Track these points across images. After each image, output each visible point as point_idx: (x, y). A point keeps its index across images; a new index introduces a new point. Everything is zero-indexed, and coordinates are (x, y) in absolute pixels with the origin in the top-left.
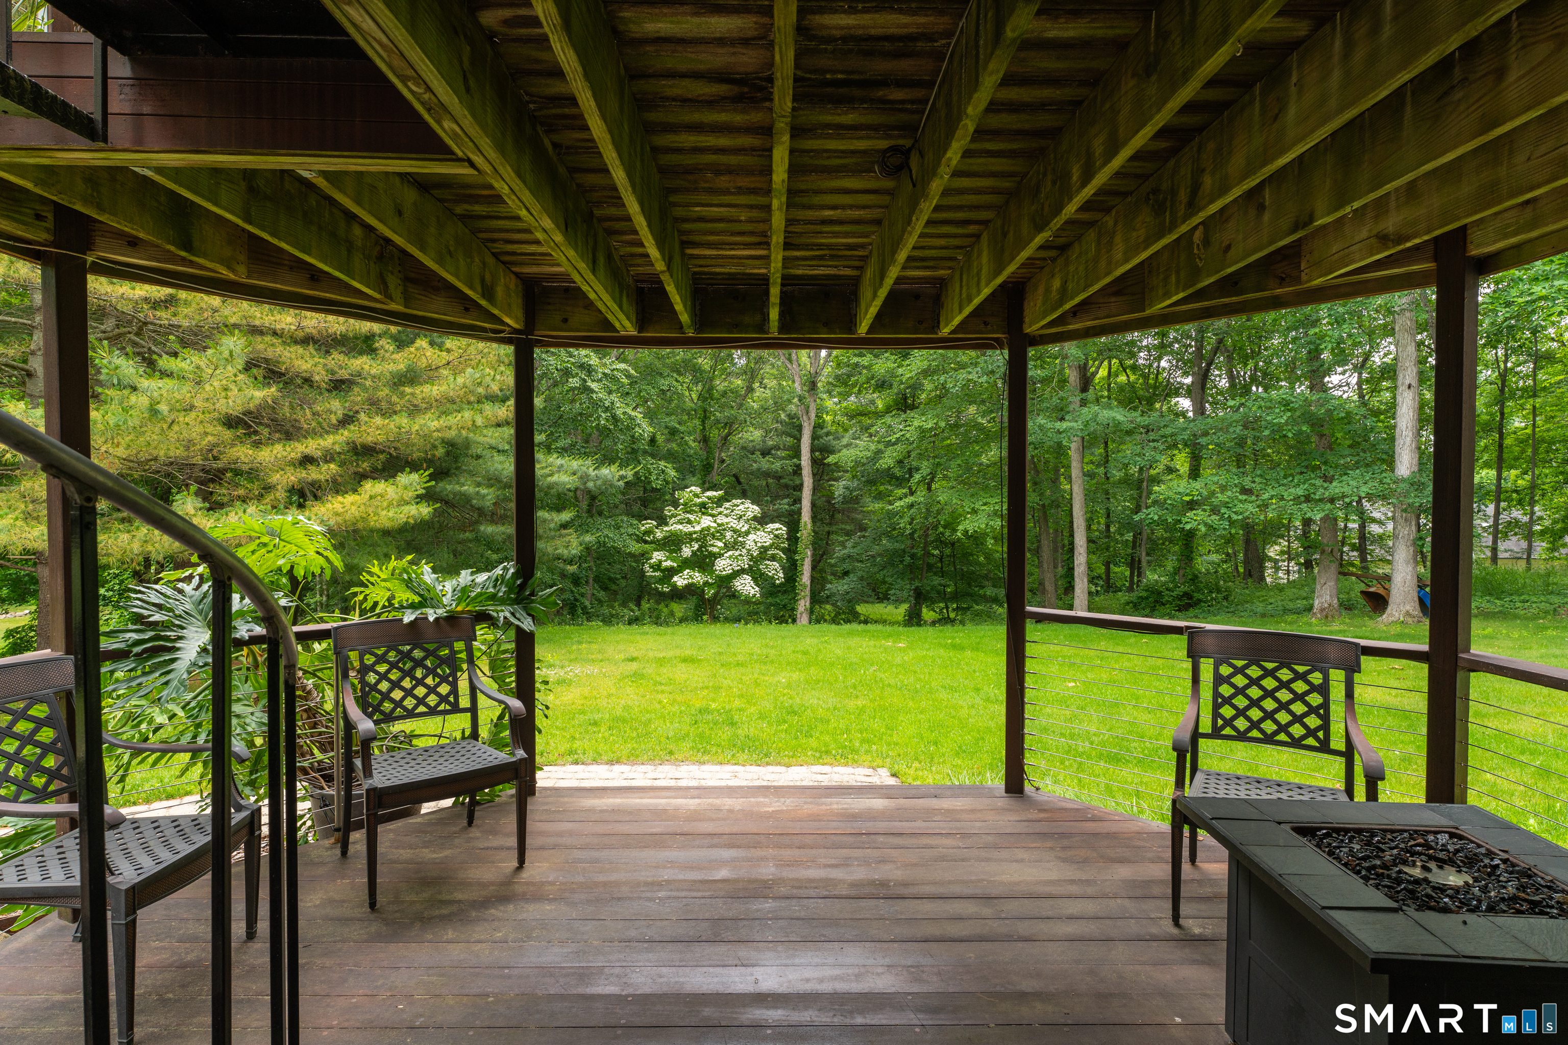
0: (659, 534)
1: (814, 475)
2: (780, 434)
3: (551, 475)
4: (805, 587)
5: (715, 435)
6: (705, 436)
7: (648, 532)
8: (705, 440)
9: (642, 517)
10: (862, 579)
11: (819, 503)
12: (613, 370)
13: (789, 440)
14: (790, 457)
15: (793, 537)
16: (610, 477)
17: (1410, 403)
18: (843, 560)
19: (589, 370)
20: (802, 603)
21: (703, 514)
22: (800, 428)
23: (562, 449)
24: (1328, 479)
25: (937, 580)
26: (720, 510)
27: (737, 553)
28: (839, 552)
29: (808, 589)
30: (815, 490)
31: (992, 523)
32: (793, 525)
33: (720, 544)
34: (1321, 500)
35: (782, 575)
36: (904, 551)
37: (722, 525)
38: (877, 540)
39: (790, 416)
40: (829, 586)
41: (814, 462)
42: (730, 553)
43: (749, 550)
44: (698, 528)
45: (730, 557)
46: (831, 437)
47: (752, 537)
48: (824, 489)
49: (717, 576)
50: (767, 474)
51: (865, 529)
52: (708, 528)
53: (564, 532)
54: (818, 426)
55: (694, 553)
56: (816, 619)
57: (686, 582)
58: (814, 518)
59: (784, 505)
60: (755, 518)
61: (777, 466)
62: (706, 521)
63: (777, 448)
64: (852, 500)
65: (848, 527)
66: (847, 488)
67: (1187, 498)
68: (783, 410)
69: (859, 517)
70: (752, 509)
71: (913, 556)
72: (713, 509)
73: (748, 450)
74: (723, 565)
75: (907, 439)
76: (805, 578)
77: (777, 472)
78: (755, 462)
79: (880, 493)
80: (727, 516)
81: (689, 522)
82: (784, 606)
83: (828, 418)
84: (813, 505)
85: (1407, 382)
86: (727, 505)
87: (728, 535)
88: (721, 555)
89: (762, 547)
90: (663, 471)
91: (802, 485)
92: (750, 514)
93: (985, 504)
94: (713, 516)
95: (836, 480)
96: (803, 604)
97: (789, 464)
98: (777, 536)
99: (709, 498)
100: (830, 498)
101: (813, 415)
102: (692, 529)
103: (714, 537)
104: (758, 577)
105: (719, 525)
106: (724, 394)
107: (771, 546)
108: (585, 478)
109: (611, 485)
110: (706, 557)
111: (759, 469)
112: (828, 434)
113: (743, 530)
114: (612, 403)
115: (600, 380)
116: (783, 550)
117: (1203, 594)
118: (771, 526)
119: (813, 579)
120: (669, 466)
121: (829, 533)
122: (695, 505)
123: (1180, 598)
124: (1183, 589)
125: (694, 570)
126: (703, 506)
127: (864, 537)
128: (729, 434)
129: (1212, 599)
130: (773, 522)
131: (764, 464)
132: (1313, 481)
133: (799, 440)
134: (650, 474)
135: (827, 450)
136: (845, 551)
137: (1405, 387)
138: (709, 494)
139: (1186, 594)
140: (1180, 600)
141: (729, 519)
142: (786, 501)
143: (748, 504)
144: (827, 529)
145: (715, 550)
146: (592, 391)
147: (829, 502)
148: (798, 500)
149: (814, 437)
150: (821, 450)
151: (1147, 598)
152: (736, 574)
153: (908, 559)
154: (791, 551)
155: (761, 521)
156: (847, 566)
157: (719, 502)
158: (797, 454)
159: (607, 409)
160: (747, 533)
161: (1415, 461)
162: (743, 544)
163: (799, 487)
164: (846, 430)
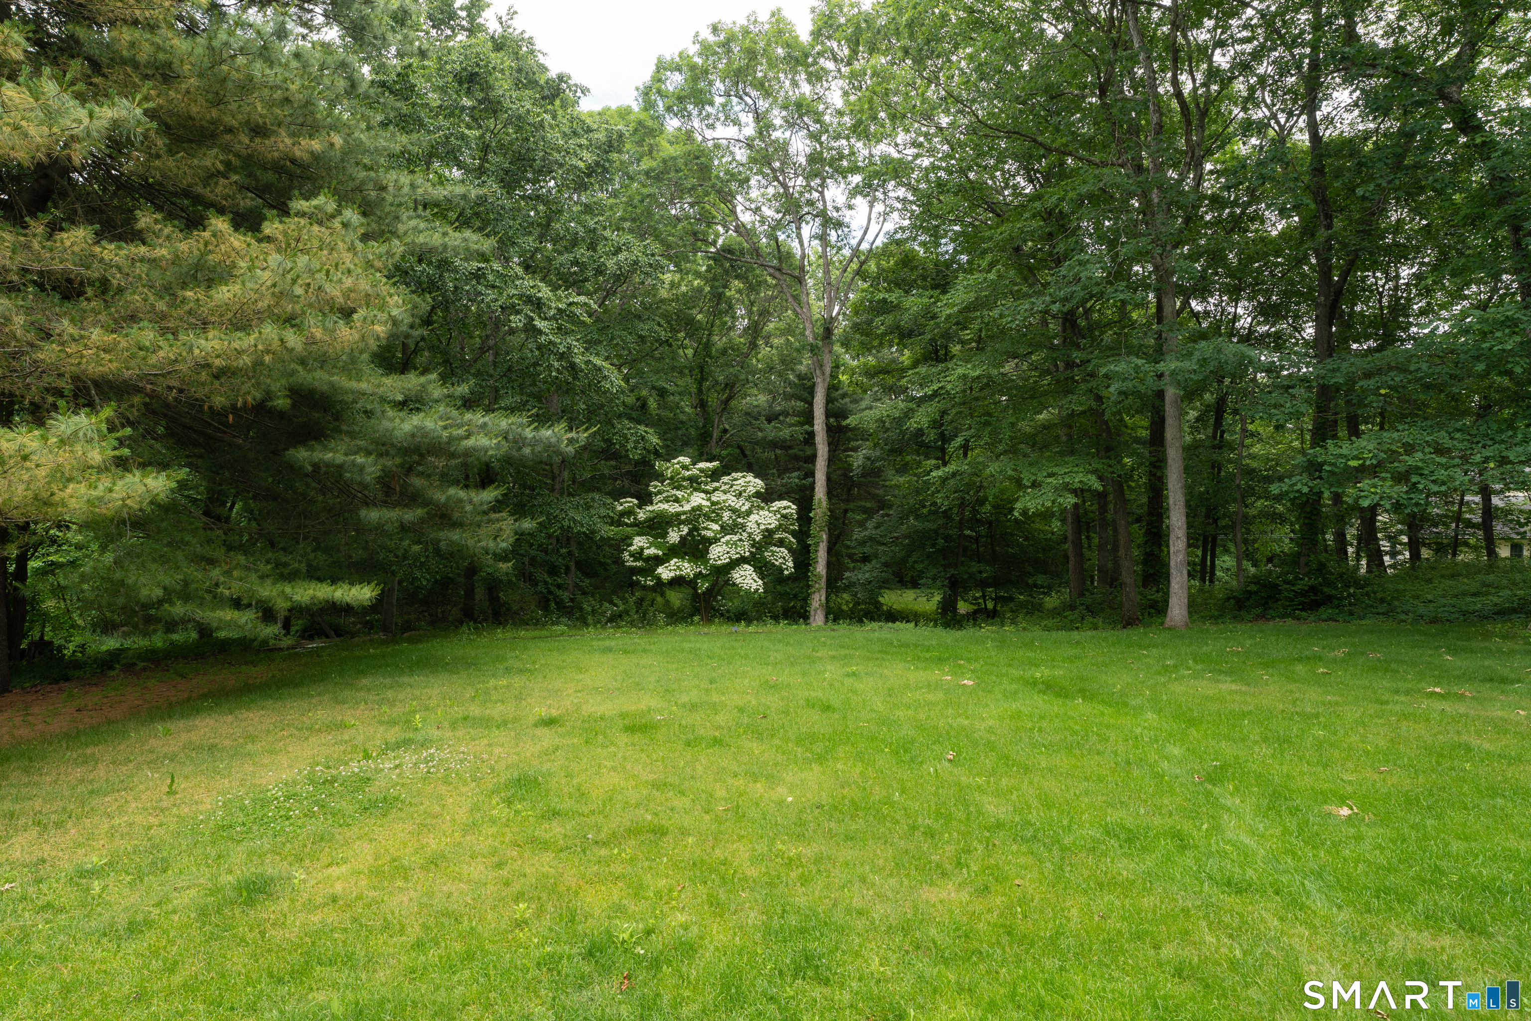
0: (642, 515)
1: (829, 444)
2: (788, 397)
3: (467, 437)
4: (820, 578)
5: (714, 400)
6: (701, 400)
7: (629, 512)
8: (702, 404)
9: (618, 495)
10: (886, 565)
11: (834, 477)
12: (570, 304)
13: (800, 405)
14: (801, 424)
15: (804, 516)
16: (553, 440)
18: (863, 543)
19: (538, 305)
20: (816, 597)
21: (696, 490)
22: (811, 391)
25: (975, 567)
26: (716, 484)
27: (735, 538)
28: (858, 534)
29: (824, 580)
30: (831, 461)
31: (1061, 500)
32: (805, 502)
33: (716, 527)
35: (791, 564)
36: (936, 531)
37: (718, 503)
38: (902, 519)
39: (800, 377)
40: (847, 574)
41: (829, 429)
42: (728, 537)
43: (750, 534)
44: (687, 507)
45: (727, 543)
46: (847, 400)
47: (754, 517)
48: (840, 460)
49: (712, 566)
50: (774, 444)
51: (890, 507)
52: (699, 508)
53: (494, 516)
54: (833, 388)
55: (683, 539)
56: (834, 615)
57: (672, 574)
58: (830, 493)
59: (793, 478)
60: (758, 494)
61: (785, 433)
62: (698, 499)
63: (786, 413)
64: (872, 472)
65: (868, 505)
66: (868, 459)
67: (1354, 463)
68: (793, 370)
69: (880, 492)
70: (753, 483)
71: (947, 538)
72: (706, 484)
73: (751, 415)
74: (719, 553)
75: (948, 393)
76: (821, 567)
77: (785, 440)
78: (760, 430)
79: (907, 464)
80: (725, 492)
81: (677, 500)
82: (795, 596)
83: (844, 378)
84: (829, 479)
86: (726, 479)
87: (726, 515)
88: (716, 540)
89: (767, 530)
90: (643, 438)
91: (814, 456)
92: (751, 490)
93: (1050, 475)
94: (706, 492)
95: (855, 449)
96: (818, 599)
97: (799, 432)
98: (784, 516)
99: (701, 470)
100: (849, 468)
101: (828, 370)
102: (680, 509)
103: (709, 519)
104: (762, 567)
105: (713, 503)
106: (724, 352)
107: (778, 528)
108: (519, 442)
109: (558, 453)
110: (700, 542)
111: (764, 438)
112: (844, 396)
113: (744, 509)
114: (569, 348)
115: (553, 318)
116: (794, 533)
117: (1336, 588)
118: (778, 504)
119: (829, 565)
120: (651, 431)
121: (846, 511)
122: (684, 479)
123: (1303, 593)
124: (1306, 582)
125: (683, 558)
126: (692, 480)
127: (888, 515)
128: (730, 398)
129: (1350, 595)
130: (781, 498)
131: (770, 431)
133: (811, 404)
134: (627, 441)
135: (842, 414)
136: (867, 533)
138: (702, 465)
139: (1312, 589)
140: (1303, 595)
141: (728, 496)
142: (796, 474)
143: (750, 477)
144: (843, 506)
145: (709, 534)
146: (540, 332)
147: (845, 475)
148: (811, 474)
149: (829, 400)
150: (835, 413)
151: (1256, 593)
152: (735, 564)
153: (941, 542)
154: (802, 534)
155: (766, 497)
156: (867, 549)
157: (715, 475)
158: (809, 418)
159: (562, 357)
160: (749, 513)
162: (743, 527)
163: (812, 458)
164: (865, 391)
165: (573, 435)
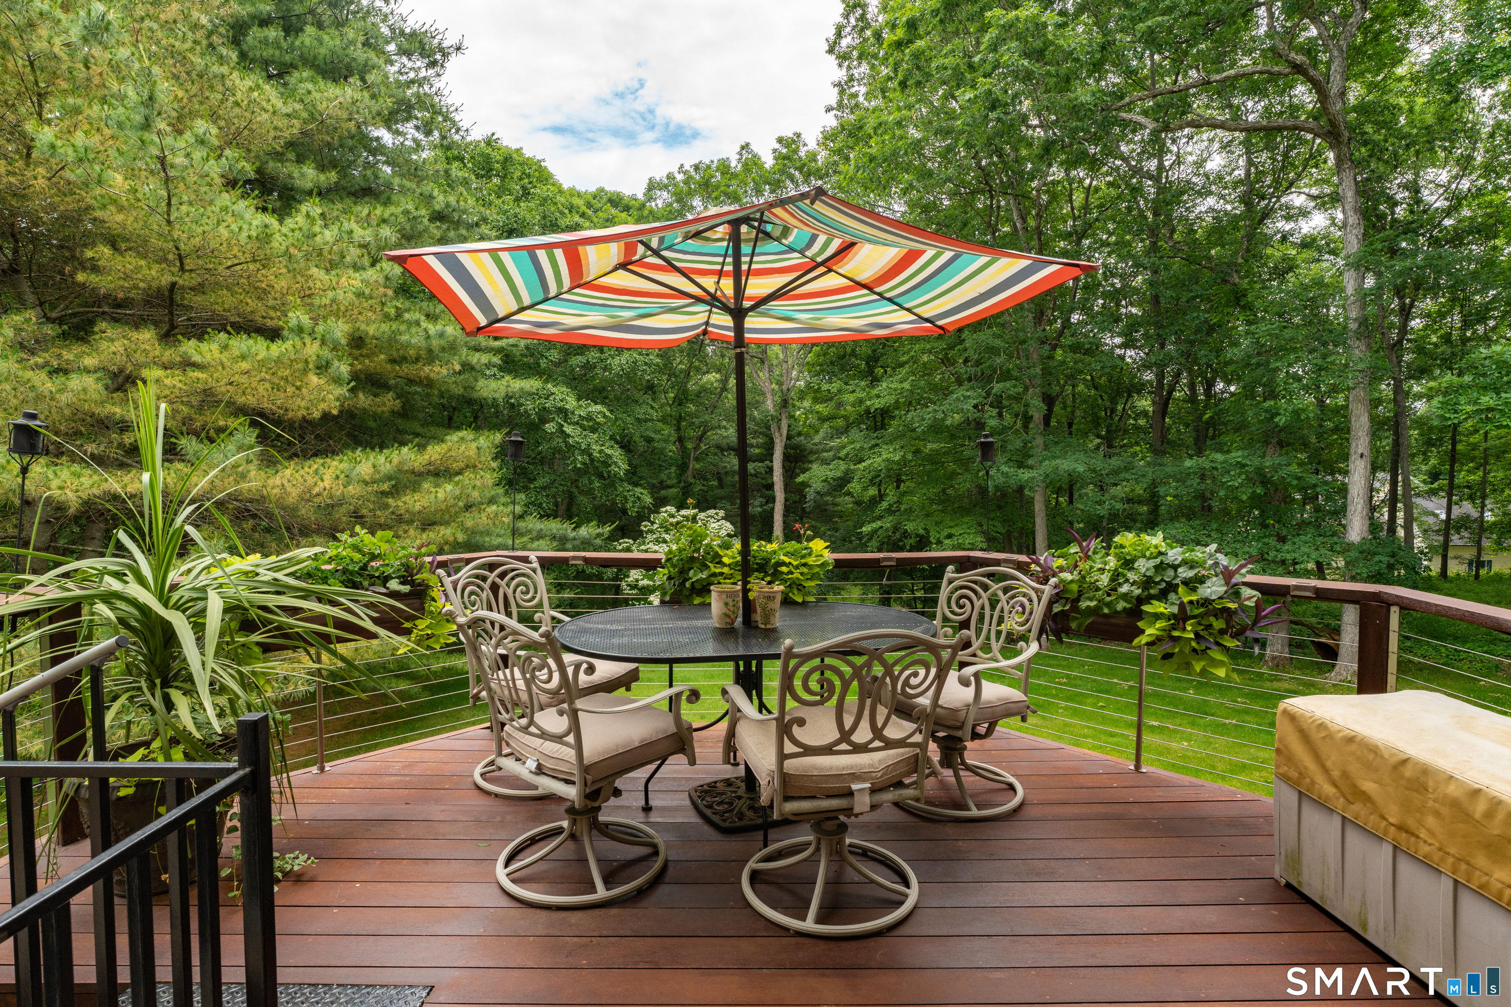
5: (690, 435)
6: (680, 437)
8: (680, 440)
12: (589, 410)
13: (762, 439)
17: (1362, 471)
23: (541, 488)
24: (1282, 540)
34: (1274, 561)
59: (756, 506)
73: (722, 448)
81: (665, 541)
85: (1360, 451)
90: (639, 498)
97: (761, 466)
99: (684, 516)
101: (785, 432)
106: (699, 394)
112: (799, 434)
114: (589, 444)
115: (576, 423)
120: (645, 492)
122: (671, 524)
126: (679, 524)
128: (704, 435)
132: (1266, 540)
134: (626, 502)
137: (1357, 456)
138: (684, 512)
142: (758, 501)
146: (569, 436)
157: (695, 518)
159: (583, 452)
161: (1366, 528)
165: (600, 530)
